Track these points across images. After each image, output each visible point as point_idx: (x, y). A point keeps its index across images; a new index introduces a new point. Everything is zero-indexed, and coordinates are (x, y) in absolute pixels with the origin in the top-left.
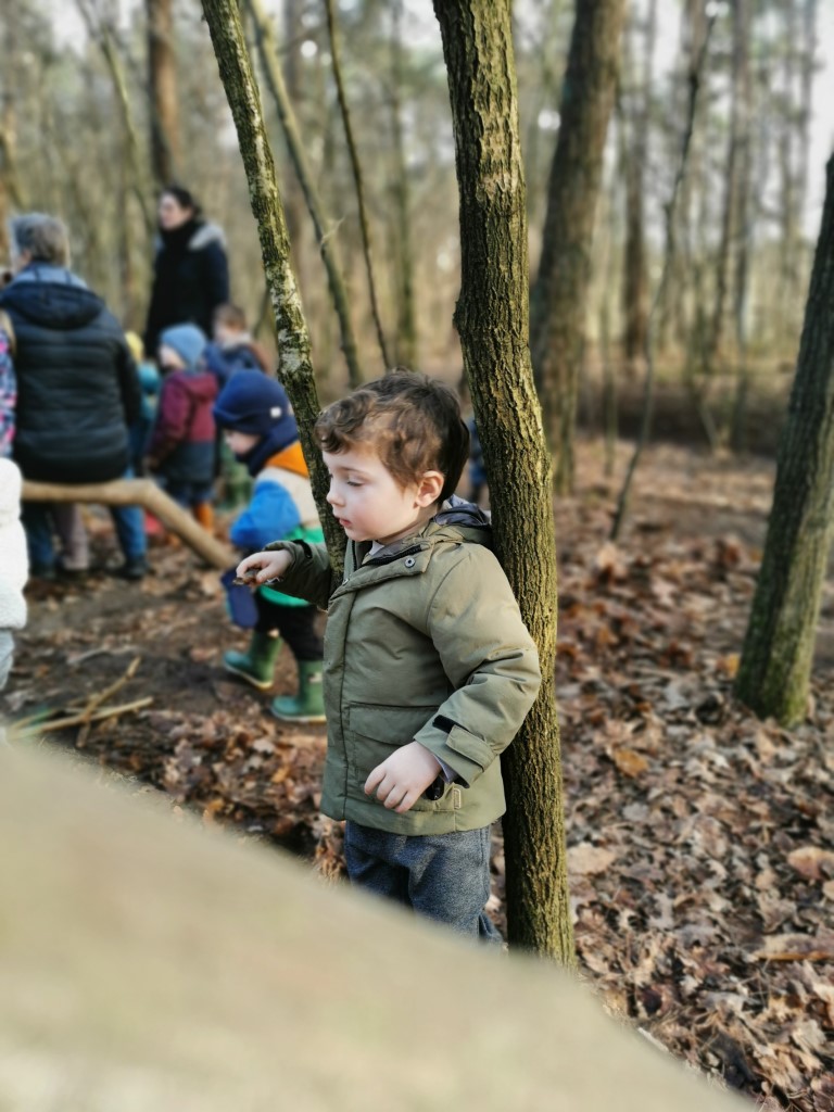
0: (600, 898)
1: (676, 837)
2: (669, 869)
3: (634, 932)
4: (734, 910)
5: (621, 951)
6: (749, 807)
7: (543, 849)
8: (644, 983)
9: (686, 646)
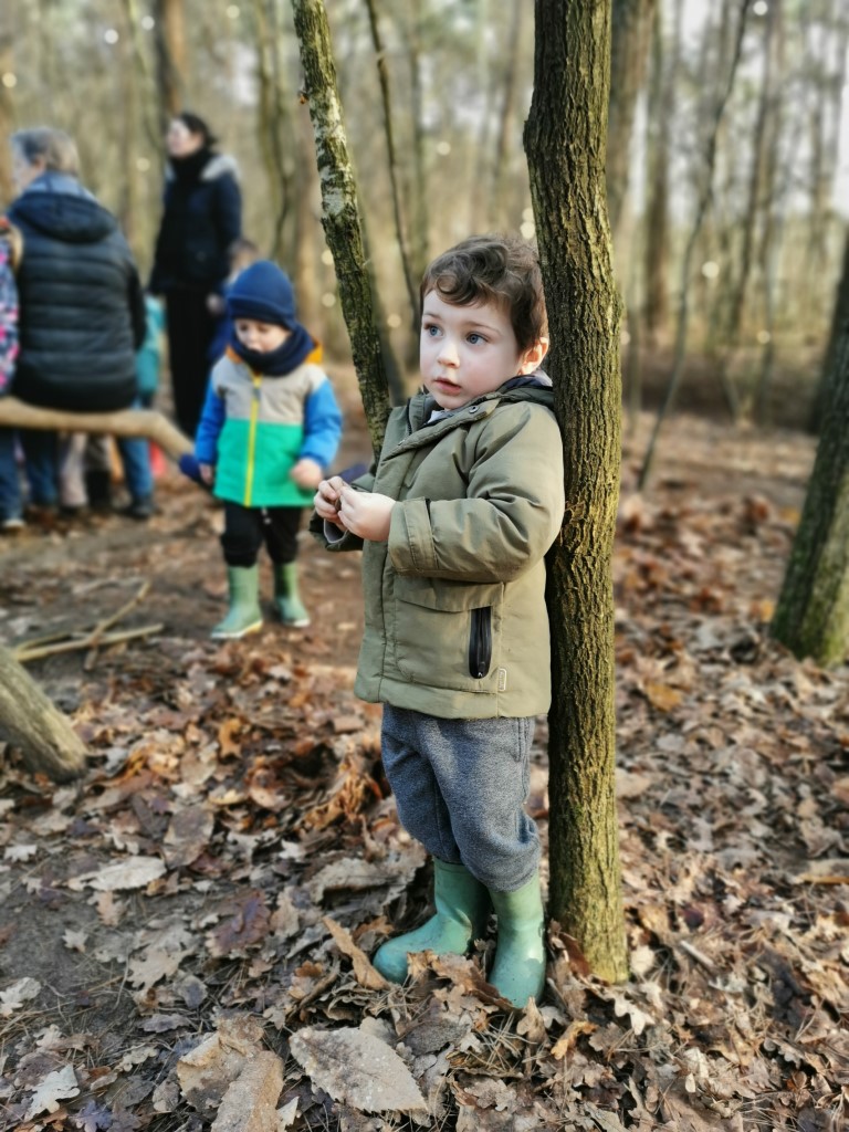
0: (636, 821)
1: (713, 766)
2: (707, 796)
3: (673, 853)
4: (775, 836)
5: (659, 870)
6: (788, 740)
7: (592, 743)
8: (684, 902)
9: (718, 593)
